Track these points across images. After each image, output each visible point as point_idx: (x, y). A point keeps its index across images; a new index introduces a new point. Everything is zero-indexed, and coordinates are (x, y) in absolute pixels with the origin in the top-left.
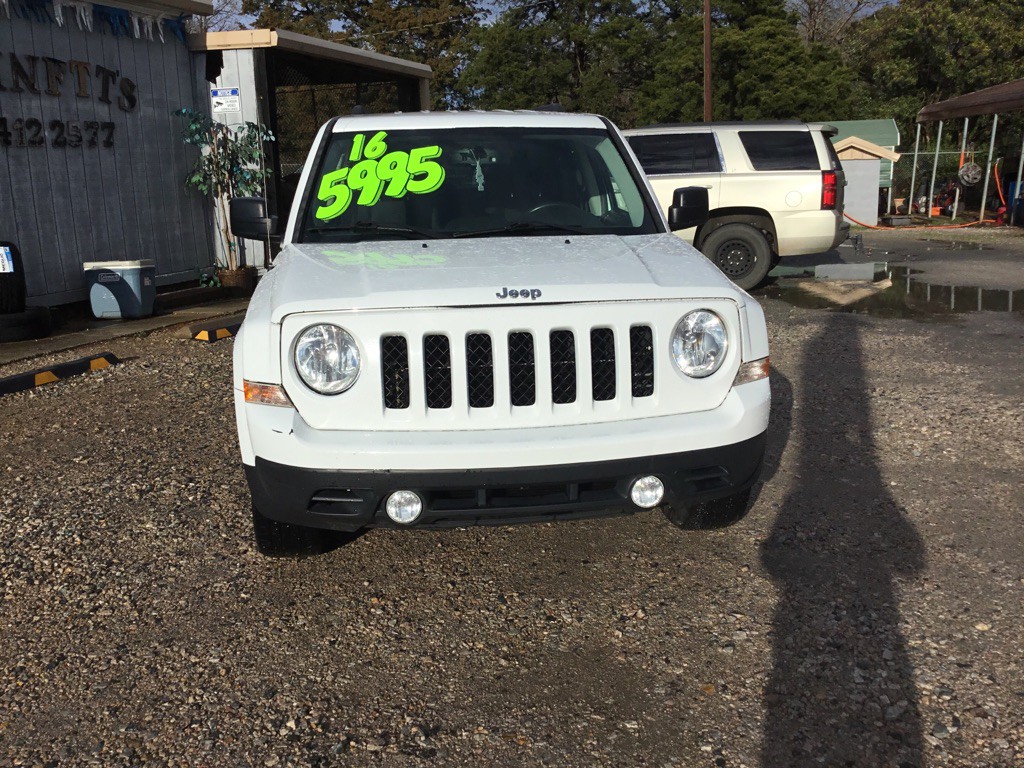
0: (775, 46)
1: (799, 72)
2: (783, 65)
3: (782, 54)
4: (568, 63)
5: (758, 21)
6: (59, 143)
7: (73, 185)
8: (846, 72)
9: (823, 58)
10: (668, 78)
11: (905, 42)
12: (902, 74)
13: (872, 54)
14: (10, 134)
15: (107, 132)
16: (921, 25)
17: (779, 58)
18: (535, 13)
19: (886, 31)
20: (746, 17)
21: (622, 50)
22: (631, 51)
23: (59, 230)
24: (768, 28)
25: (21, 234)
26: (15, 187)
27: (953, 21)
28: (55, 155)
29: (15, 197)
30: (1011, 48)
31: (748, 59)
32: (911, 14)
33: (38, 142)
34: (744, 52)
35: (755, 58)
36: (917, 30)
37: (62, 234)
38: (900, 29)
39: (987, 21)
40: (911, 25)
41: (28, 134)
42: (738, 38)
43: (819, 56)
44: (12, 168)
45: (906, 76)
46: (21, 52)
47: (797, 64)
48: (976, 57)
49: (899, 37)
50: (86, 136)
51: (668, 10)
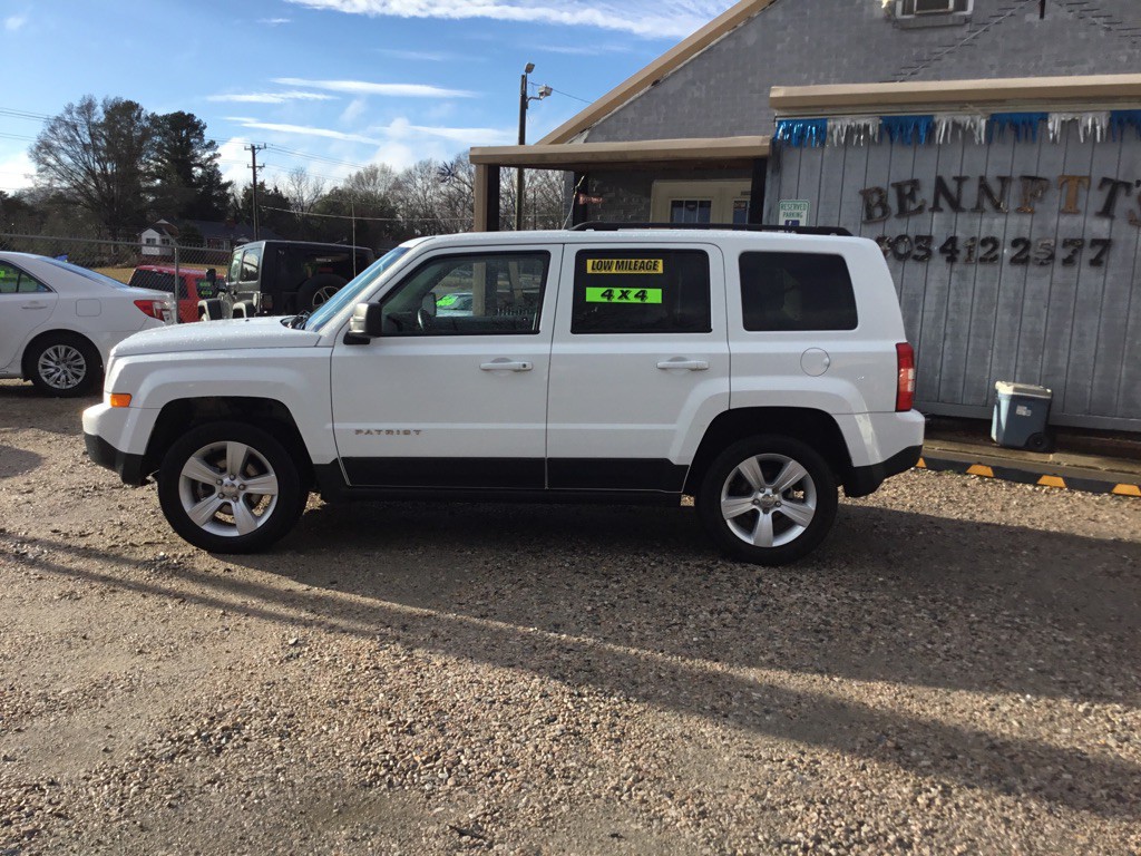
6: (1019, 260)
7: (1028, 303)
14: (958, 252)
15: (1098, 249)
23: (996, 346)
25: (948, 344)
26: (952, 299)
28: (1011, 274)
29: (950, 308)
33: (990, 259)
37: (999, 351)
41: (981, 252)
44: (954, 283)
46: (992, 174)
50: (1062, 254)
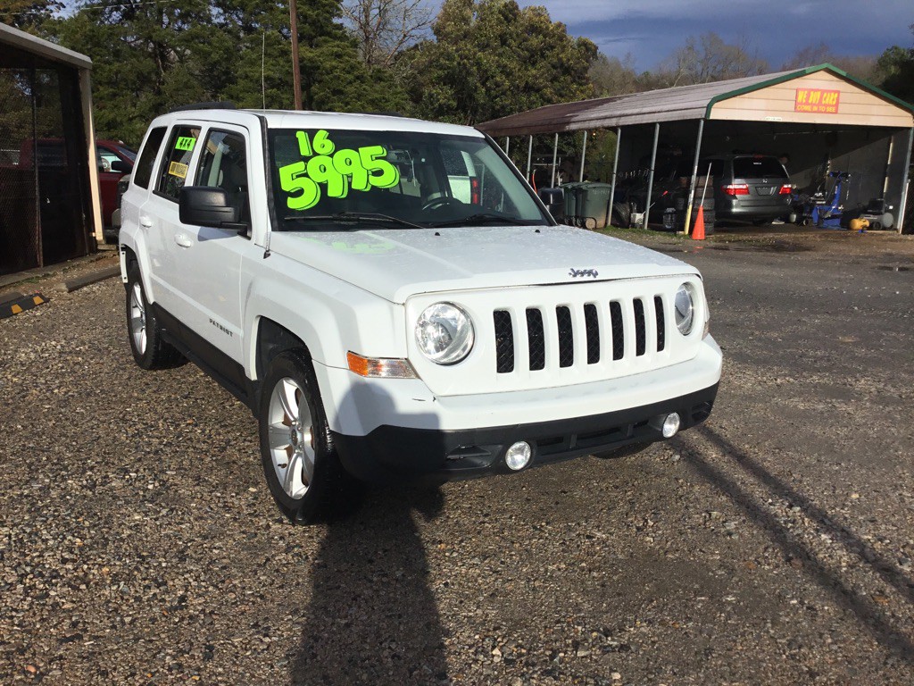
0: (342, 65)
1: (364, 89)
2: (350, 83)
3: (349, 73)
4: (149, 62)
5: (326, 41)
8: (400, 92)
9: (380, 79)
10: (251, 84)
11: (446, 72)
12: (445, 98)
13: (420, 79)
16: (458, 59)
17: (348, 76)
18: (111, 11)
19: (431, 62)
20: (315, 37)
21: (206, 55)
22: (215, 57)
24: (336, 49)
27: (480, 58)
30: (523, 84)
31: (322, 74)
32: (450, 50)
34: (318, 68)
35: (328, 74)
36: (455, 63)
38: (442, 61)
39: (504, 61)
40: (449, 57)
42: (311, 55)
43: (378, 77)
45: (449, 100)
47: (363, 82)
48: (500, 88)
49: (442, 67)
51: (240, 23)
